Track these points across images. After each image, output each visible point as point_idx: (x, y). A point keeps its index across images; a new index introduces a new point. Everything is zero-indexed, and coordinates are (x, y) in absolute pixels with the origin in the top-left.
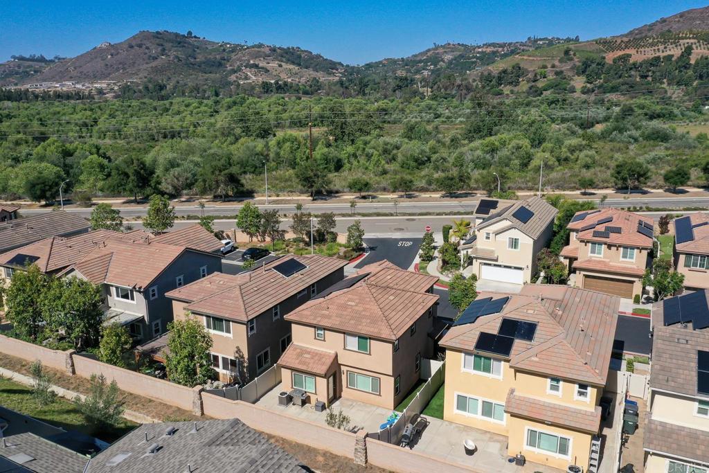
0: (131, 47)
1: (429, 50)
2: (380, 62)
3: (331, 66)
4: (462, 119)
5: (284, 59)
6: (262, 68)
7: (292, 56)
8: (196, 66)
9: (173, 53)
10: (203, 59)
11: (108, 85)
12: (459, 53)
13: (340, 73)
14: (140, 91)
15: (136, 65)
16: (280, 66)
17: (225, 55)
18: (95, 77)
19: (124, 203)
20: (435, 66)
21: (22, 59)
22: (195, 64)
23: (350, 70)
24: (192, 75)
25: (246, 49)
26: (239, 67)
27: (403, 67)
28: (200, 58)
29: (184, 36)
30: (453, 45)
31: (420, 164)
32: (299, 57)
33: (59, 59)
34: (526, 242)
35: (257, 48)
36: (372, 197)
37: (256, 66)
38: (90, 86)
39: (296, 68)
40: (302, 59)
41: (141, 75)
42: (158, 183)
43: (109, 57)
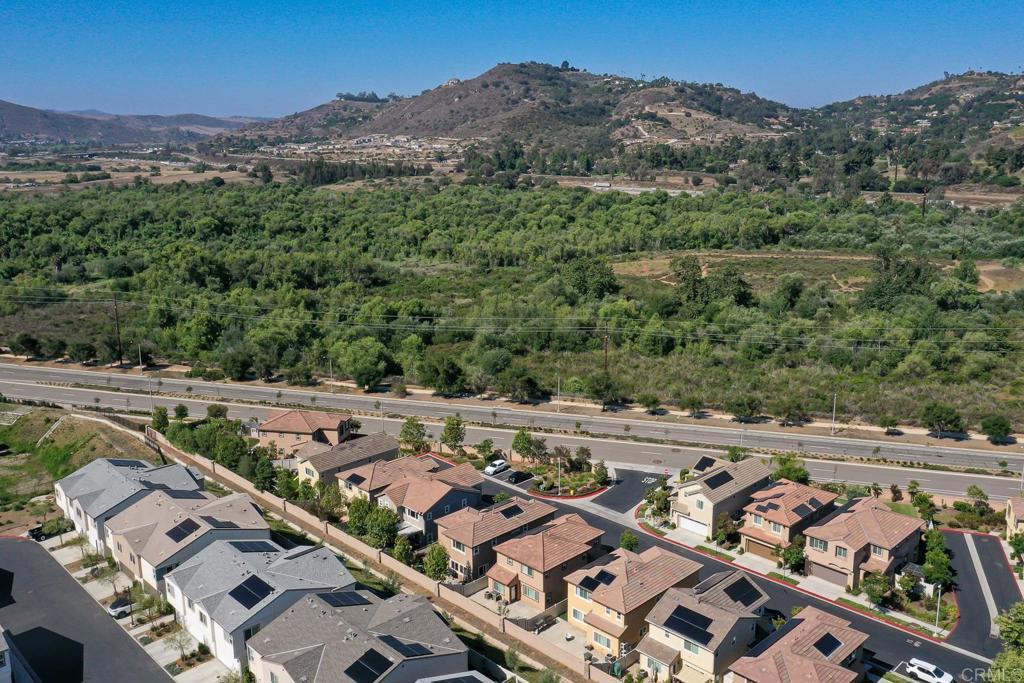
0: (486, 86)
1: (935, 84)
2: (851, 103)
3: (761, 111)
4: (908, 246)
5: (696, 104)
6: (661, 120)
7: (709, 99)
8: (568, 116)
9: (539, 96)
10: (580, 104)
11: (451, 145)
12: (986, 89)
13: (780, 123)
14: (489, 160)
15: (489, 113)
16: (688, 115)
17: (611, 98)
18: (435, 130)
19: (434, 395)
20: (941, 111)
21: (349, 97)
22: (568, 112)
23: (798, 117)
24: (560, 129)
25: (642, 88)
26: (628, 117)
27: (887, 111)
28: (576, 102)
29: (557, 69)
30: (979, 74)
32: (720, 99)
33: (395, 98)
34: (709, 505)
35: (658, 86)
36: (663, 412)
37: (652, 117)
38: (429, 147)
39: (712, 118)
40: (723, 102)
41: (494, 131)
42: (464, 380)
43: (456, 100)
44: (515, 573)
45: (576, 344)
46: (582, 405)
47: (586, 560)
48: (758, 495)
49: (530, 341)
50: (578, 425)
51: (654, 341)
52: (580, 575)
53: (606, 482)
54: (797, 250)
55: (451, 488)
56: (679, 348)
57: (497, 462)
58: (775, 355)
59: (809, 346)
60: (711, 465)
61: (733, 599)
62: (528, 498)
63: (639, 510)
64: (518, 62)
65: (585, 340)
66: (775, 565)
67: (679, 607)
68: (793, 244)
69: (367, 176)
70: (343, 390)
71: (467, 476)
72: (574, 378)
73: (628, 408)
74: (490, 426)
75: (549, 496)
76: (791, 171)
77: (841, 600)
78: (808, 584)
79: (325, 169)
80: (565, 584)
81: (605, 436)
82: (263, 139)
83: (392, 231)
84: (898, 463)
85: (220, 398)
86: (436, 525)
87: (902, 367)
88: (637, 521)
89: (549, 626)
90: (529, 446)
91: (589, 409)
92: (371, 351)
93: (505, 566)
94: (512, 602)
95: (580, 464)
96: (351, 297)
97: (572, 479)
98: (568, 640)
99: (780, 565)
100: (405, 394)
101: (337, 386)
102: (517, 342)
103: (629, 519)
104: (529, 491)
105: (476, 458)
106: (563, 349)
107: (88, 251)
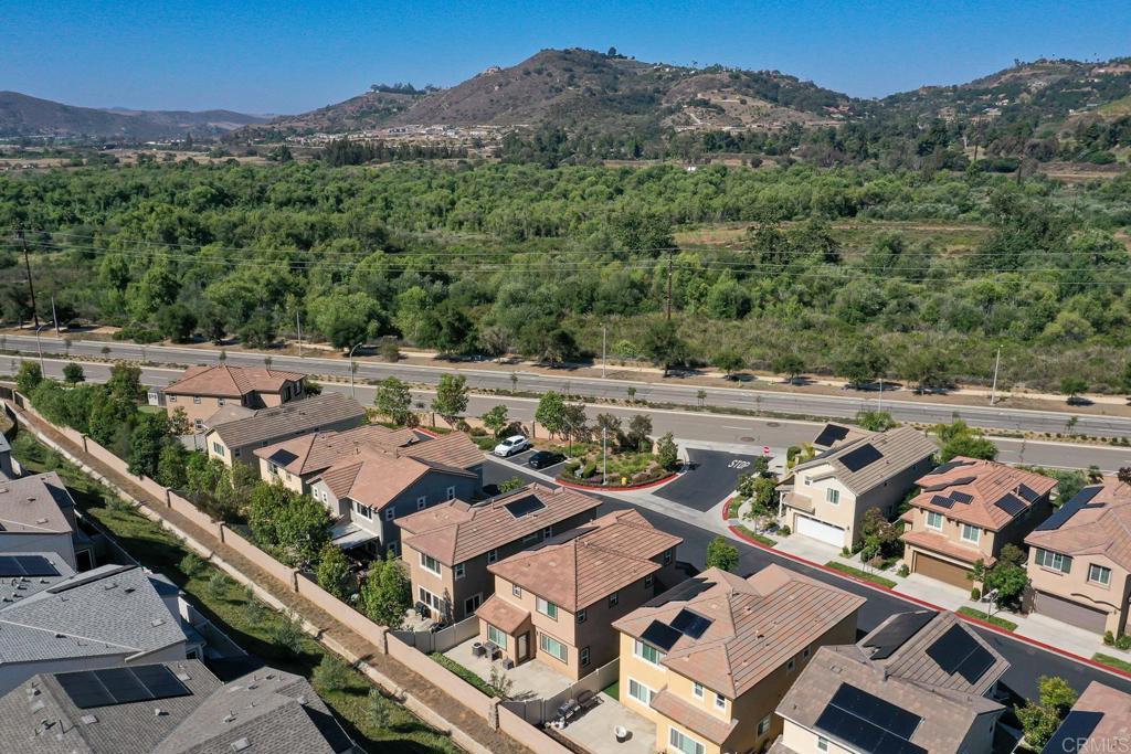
0: (528, 73)
1: (1004, 72)
2: (915, 93)
3: (825, 101)
5: (751, 91)
6: (715, 106)
7: (765, 86)
8: (615, 104)
9: (584, 83)
10: (628, 91)
11: (490, 132)
12: (1060, 77)
13: (841, 113)
14: (529, 145)
15: (531, 101)
16: (743, 102)
17: (661, 85)
18: (474, 119)
19: (436, 359)
20: (1012, 100)
21: (385, 89)
22: (615, 100)
23: (859, 107)
24: (607, 117)
25: (694, 75)
26: (679, 104)
27: (954, 101)
28: (624, 90)
29: (603, 56)
30: (1051, 62)
31: (868, 315)
32: (777, 86)
33: (432, 89)
34: (849, 498)
35: (711, 73)
36: (748, 378)
37: (705, 103)
38: (465, 133)
39: (769, 106)
40: (781, 90)
41: (536, 117)
42: (475, 338)
43: (497, 88)
44: (527, 611)
45: (626, 305)
46: (637, 370)
47: (652, 589)
48: (928, 480)
49: (568, 302)
50: (632, 391)
51: (726, 300)
52: (642, 617)
53: (674, 466)
54: (879, 222)
55: (427, 468)
56: (757, 310)
57: (513, 439)
58: (882, 318)
59: (923, 308)
60: (841, 438)
61: (944, 668)
62: (554, 487)
63: (728, 506)
64: (562, 49)
65: (637, 300)
66: (968, 594)
67: (845, 687)
68: (874, 215)
69: (396, 157)
70: (315, 353)
71: (458, 453)
72: (624, 341)
73: (699, 373)
74: (508, 394)
75: (588, 486)
76: (858, 152)
77: (1100, 659)
78: (1034, 627)
79: (349, 150)
80: (615, 635)
81: (670, 406)
82: (293, 131)
83: (414, 200)
84: (1104, 440)
85: (147, 361)
86: (398, 528)
87: (1052, 328)
88: (727, 524)
89: (584, 711)
90: (560, 415)
91: (645, 374)
92: (360, 307)
93: (509, 599)
94: (520, 662)
95: (636, 440)
96: (349, 255)
97: (623, 463)
98: (621, 740)
99: (976, 596)
100: (397, 358)
101: (309, 349)
102: (551, 302)
103: (714, 520)
104: (558, 480)
105: (484, 434)
106: (610, 312)
107: (61, 220)
